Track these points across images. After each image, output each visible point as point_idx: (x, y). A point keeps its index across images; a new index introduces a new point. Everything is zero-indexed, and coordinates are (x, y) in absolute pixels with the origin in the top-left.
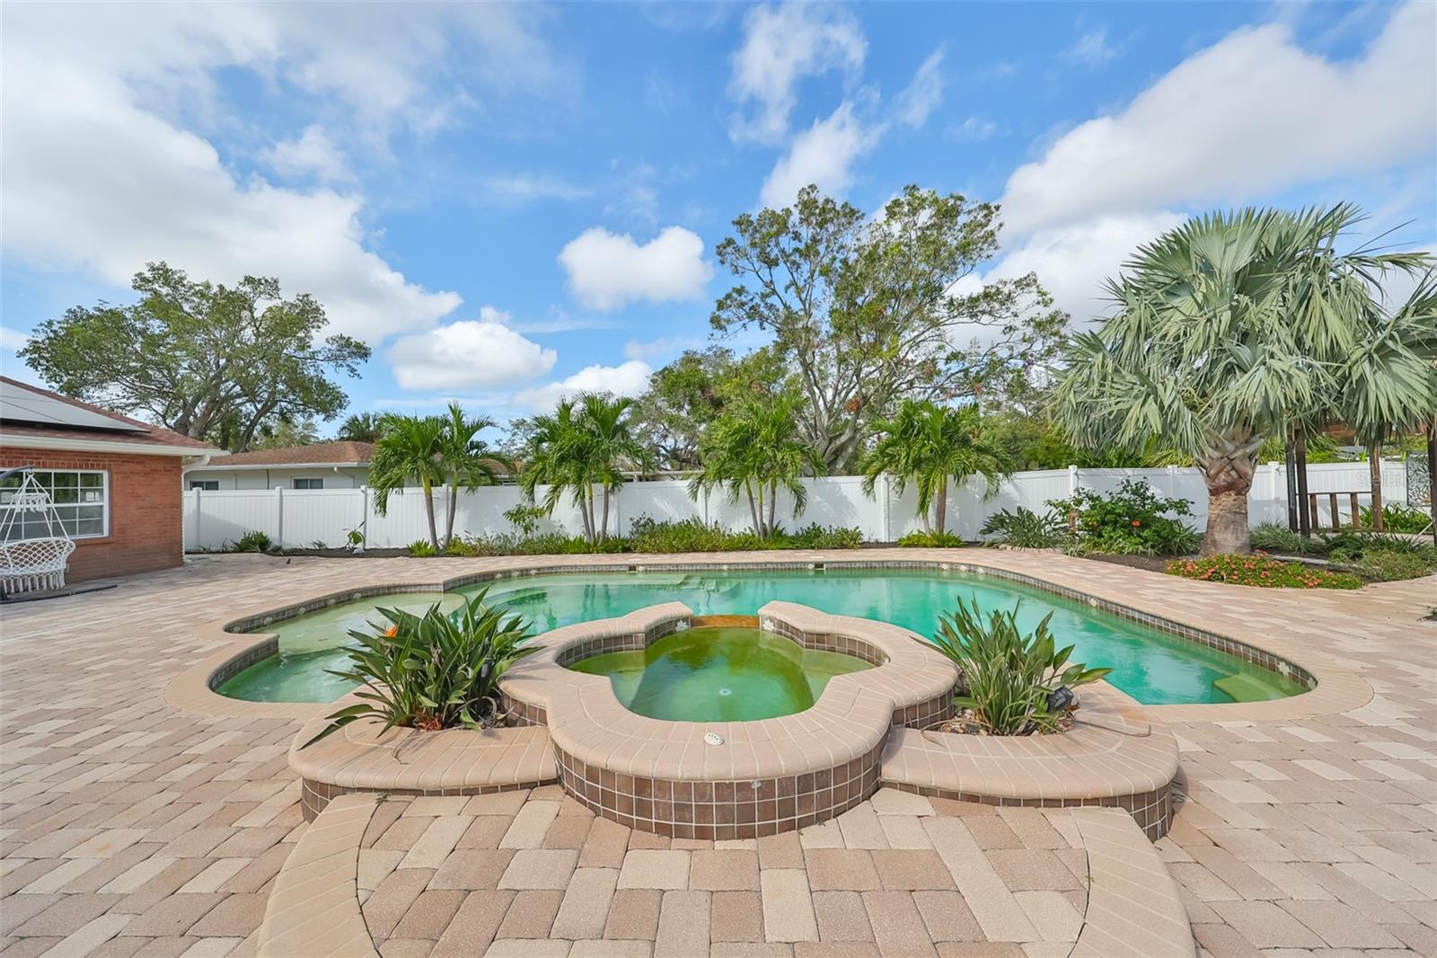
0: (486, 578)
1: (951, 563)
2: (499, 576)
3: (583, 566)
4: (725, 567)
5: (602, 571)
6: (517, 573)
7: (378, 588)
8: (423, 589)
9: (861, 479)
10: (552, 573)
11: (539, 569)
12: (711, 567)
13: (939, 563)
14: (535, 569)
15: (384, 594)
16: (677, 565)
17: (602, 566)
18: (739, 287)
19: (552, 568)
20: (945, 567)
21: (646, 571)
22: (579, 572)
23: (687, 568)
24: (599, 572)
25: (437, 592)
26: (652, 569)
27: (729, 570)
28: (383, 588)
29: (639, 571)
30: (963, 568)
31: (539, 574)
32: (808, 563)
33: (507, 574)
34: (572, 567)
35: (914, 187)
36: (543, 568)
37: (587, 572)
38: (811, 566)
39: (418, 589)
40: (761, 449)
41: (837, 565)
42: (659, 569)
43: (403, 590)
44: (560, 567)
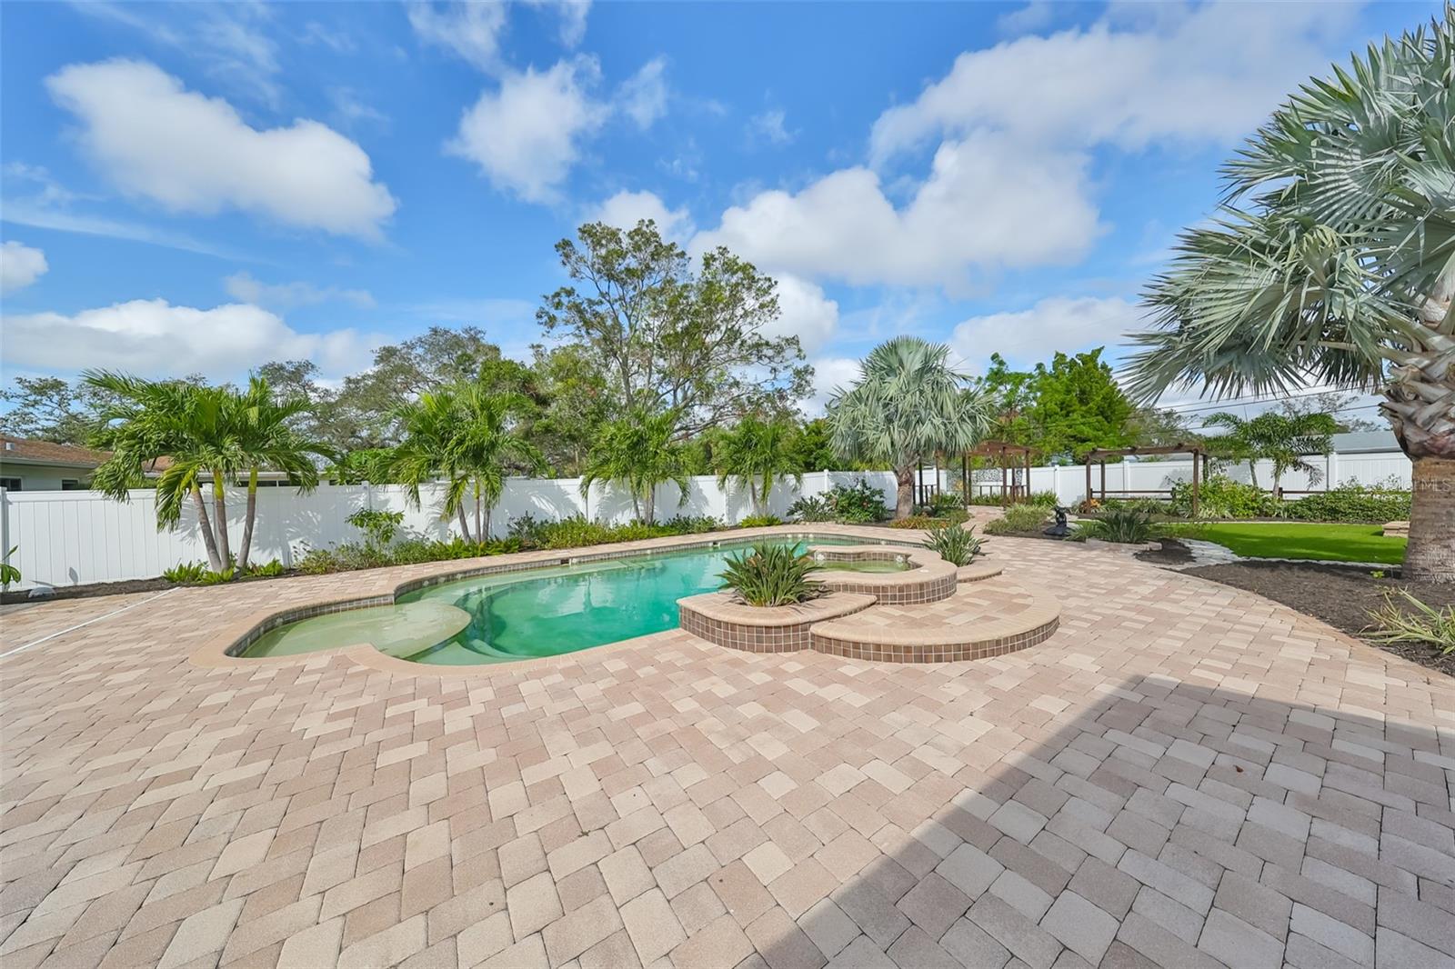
0: (416, 587)
1: (793, 534)
2: (426, 583)
3: (514, 565)
4: (649, 552)
5: (535, 567)
6: (444, 579)
7: (300, 610)
8: (362, 603)
9: (714, 478)
10: (478, 575)
11: (465, 572)
12: (638, 553)
13: (786, 534)
14: (460, 573)
15: (308, 617)
16: (608, 554)
17: (535, 562)
18: (569, 289)
19: (479, 570)
20: (789, 536)
21: (580, 562)
22: (510, 571)
23: (617, 555)
24: (531, 568)
25: (387, 604)
26: (586, 560)
27: (652, 554)
28: (306, 609)
29: (572, 564)
30: (800, 536)
31: (465, 577)
32: (709, 542)
33: (434, 581)
34: (501, 567)
35: (725, 249)
36: (469, 571)
37: (518, 570)
38: (711, 544)
39: (355, 604)
40: (656, 452)
41: (727, 542)
42: (593, 559)
43: (333, 608)
44: (487, 568)
